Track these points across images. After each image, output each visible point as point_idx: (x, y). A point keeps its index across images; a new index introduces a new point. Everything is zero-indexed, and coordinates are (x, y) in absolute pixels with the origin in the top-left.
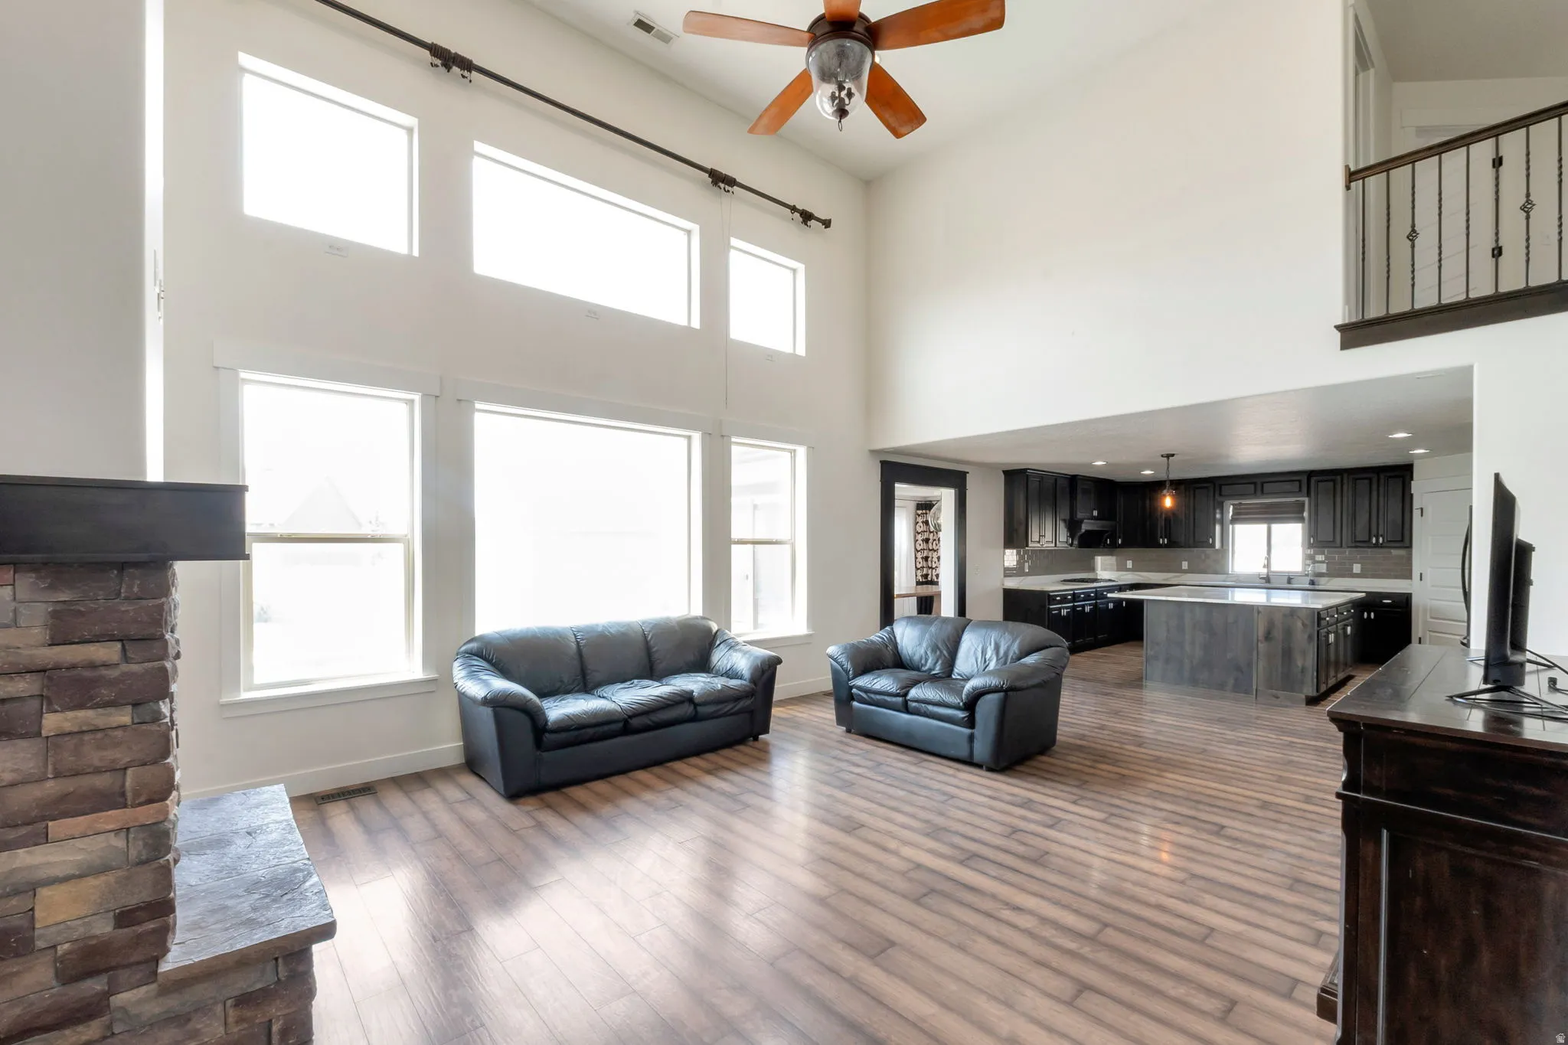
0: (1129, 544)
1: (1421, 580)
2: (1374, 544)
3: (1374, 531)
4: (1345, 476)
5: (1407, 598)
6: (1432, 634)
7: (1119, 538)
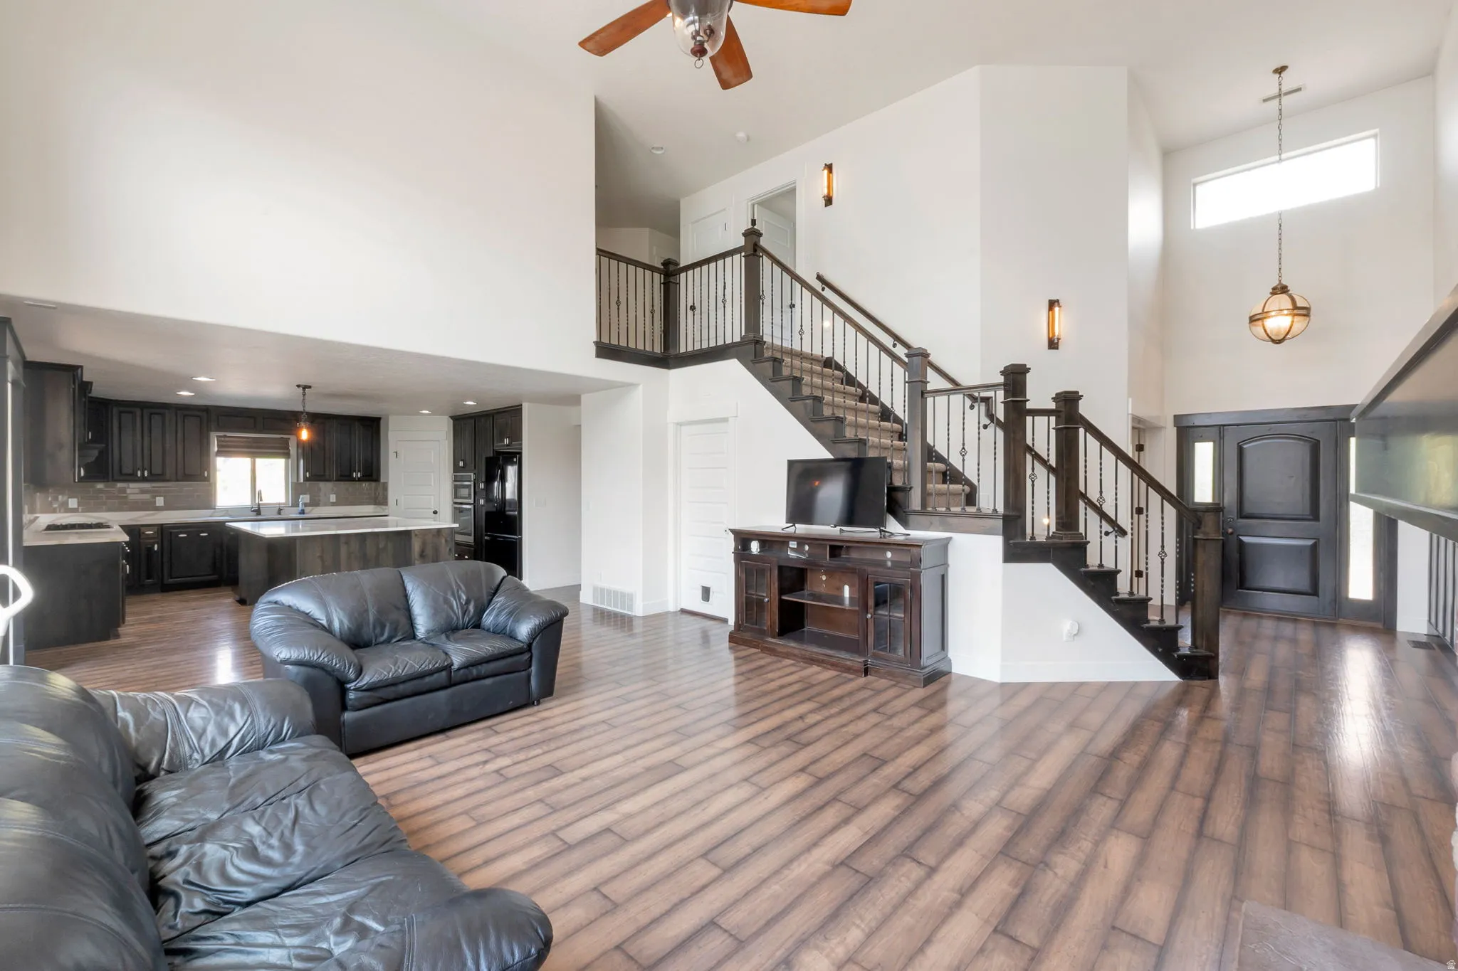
1: (397, 504)
2: (354, 478)
3: (353, 468)
4: (333, 420)
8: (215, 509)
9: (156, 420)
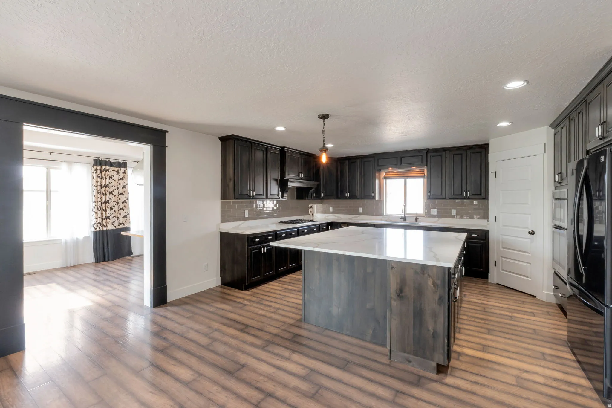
0: (329, 196)
1: (495, 221)
2: (465, 197)
3: (464, 189)
4: (448, 152)
5: (486, 233)
6: (503, 259)
7: (323, 193)
8: (383, 216)
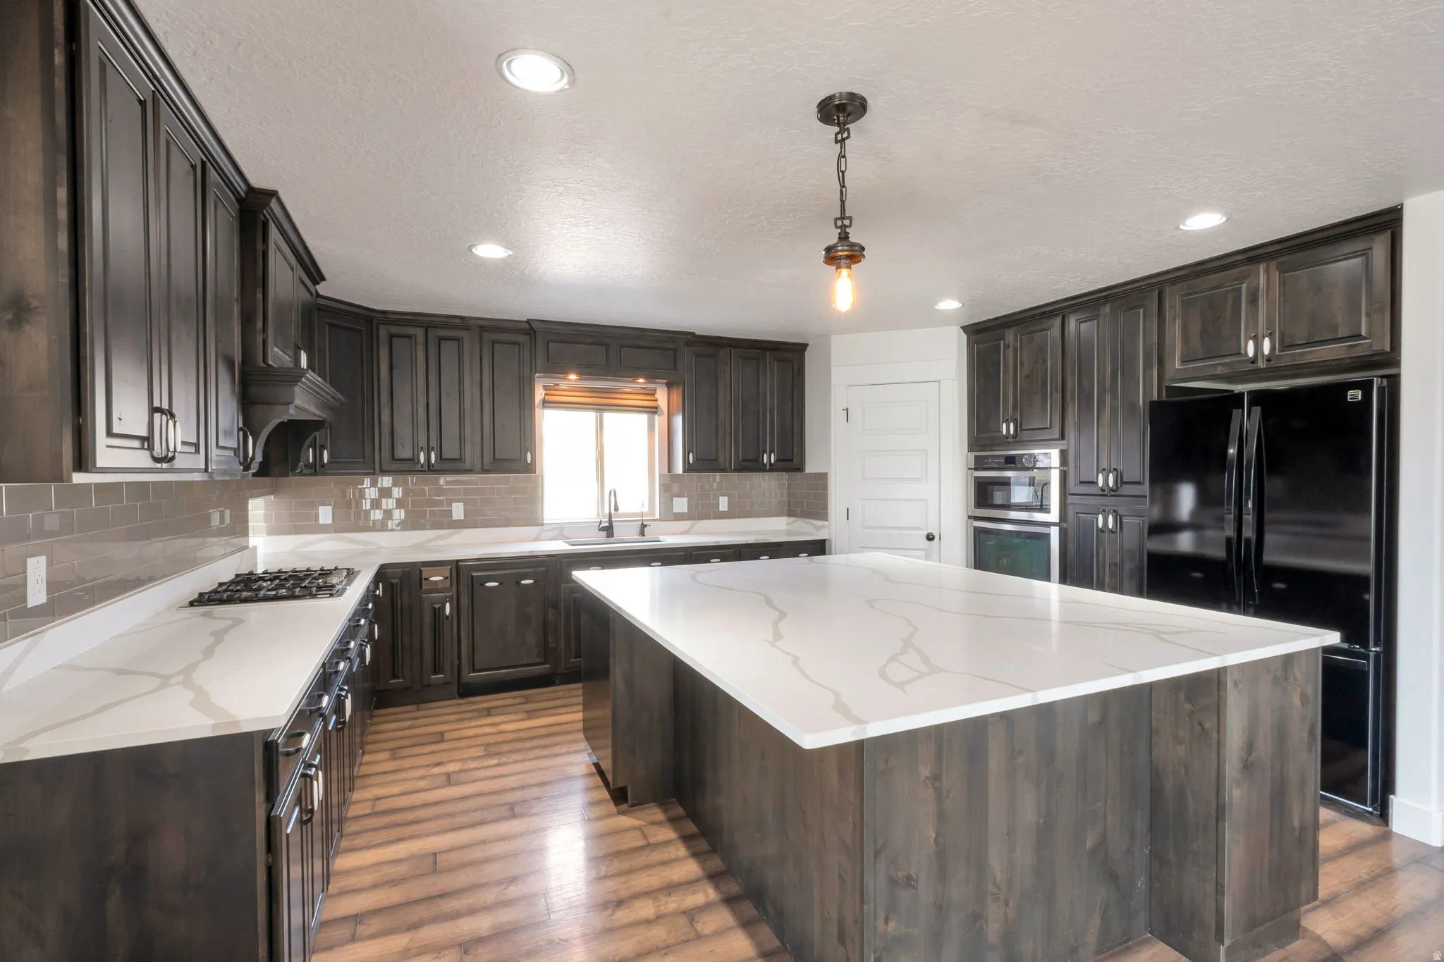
1: (848, 519)
2: (764, 466)
3: (764, 444)
8: (542, 525)
9: (449, 350)
